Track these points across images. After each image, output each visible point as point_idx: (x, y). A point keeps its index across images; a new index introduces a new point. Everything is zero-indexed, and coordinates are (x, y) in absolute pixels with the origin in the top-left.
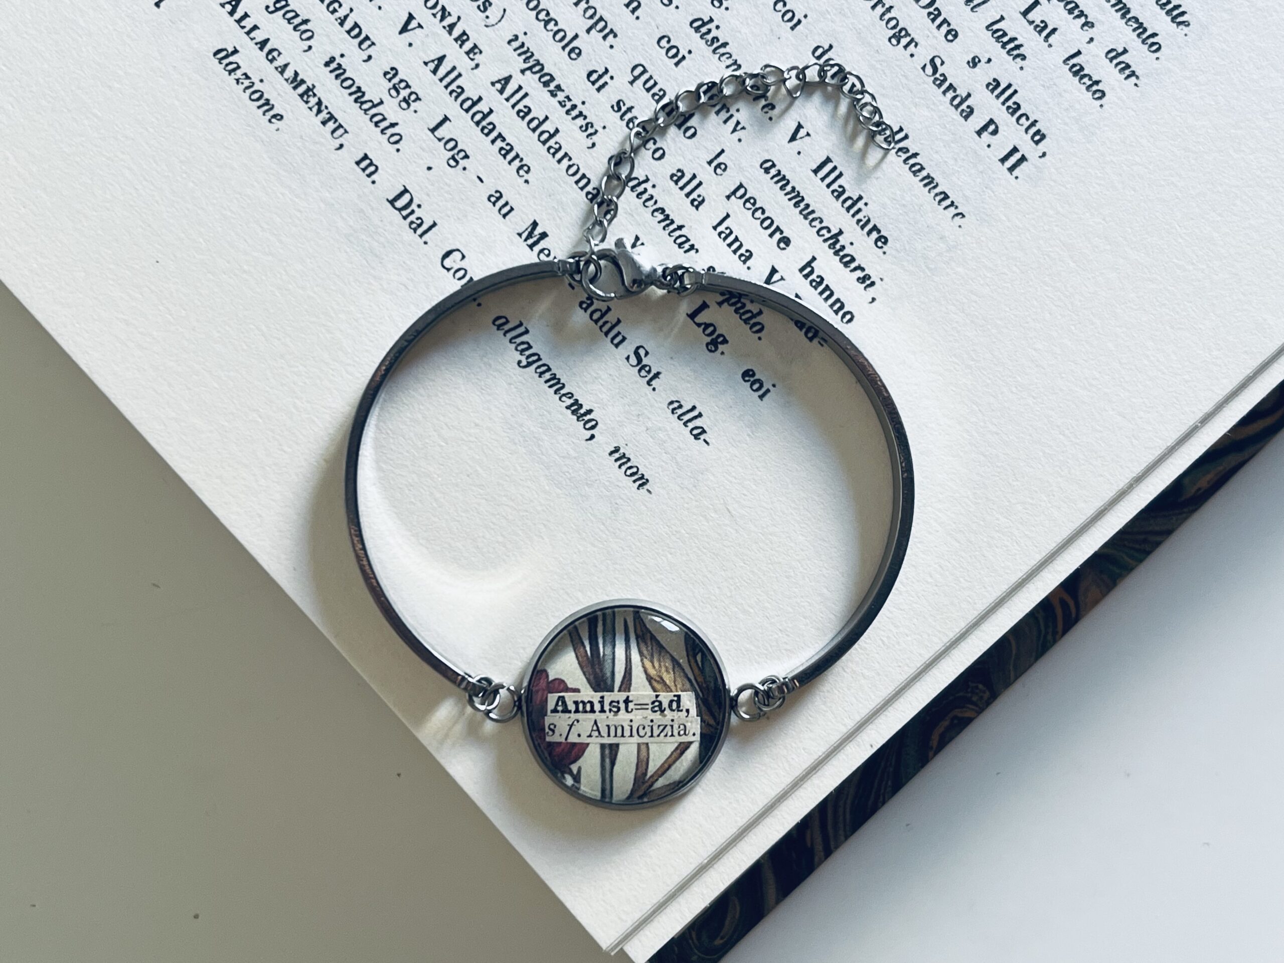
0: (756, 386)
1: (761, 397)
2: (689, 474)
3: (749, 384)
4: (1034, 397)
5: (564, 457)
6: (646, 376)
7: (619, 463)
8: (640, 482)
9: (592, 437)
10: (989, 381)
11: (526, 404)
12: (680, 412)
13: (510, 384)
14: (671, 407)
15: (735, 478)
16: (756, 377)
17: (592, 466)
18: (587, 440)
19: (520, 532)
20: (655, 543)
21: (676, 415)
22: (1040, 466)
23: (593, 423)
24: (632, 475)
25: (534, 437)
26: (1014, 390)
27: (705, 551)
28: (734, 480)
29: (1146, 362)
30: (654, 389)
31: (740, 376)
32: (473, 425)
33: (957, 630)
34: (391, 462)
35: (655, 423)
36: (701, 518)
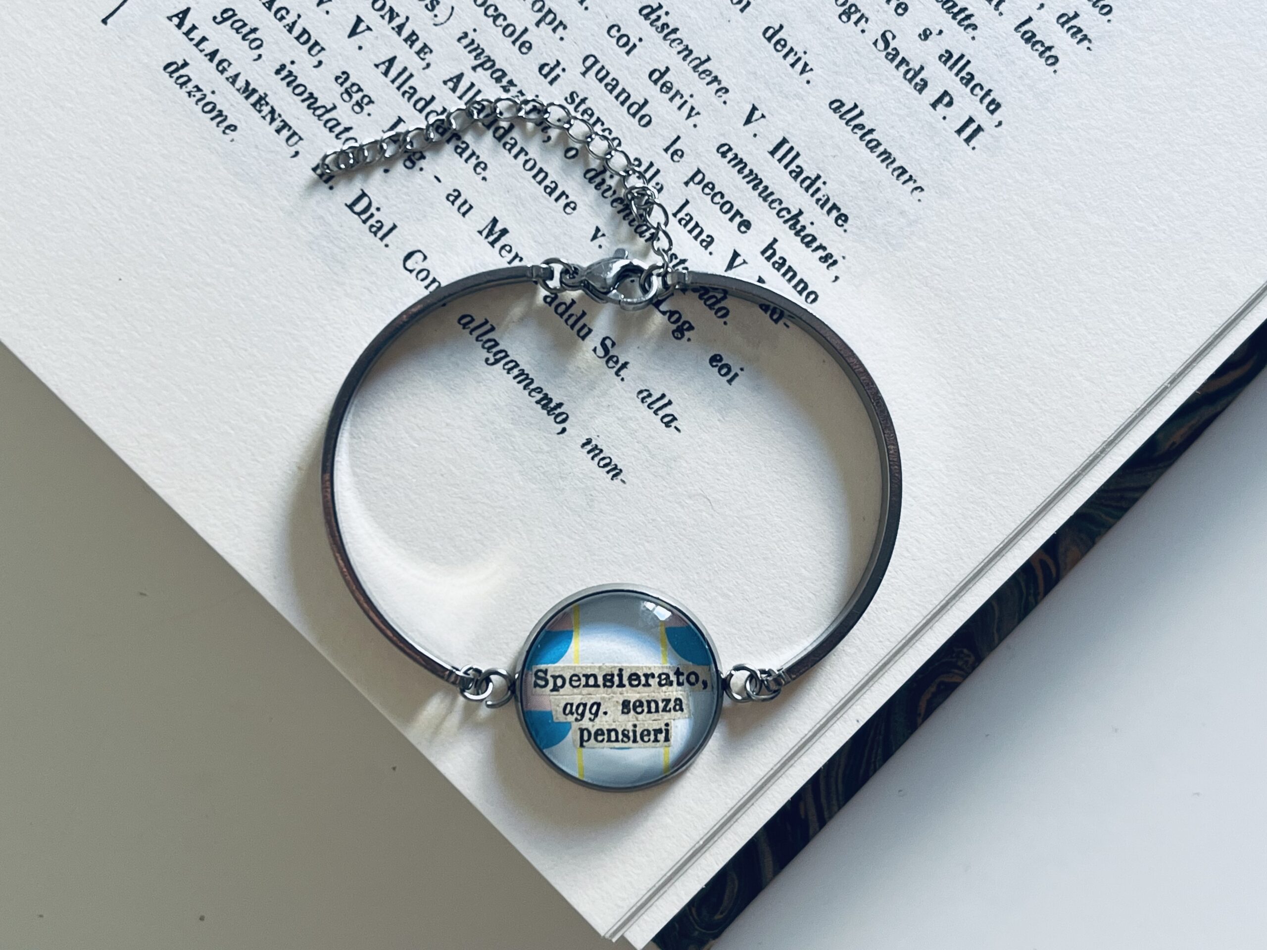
0: (724, 371)
1: (730, 381)
2: (662, 462)
3: (716, 369)
4: (1001, 367)
5: (537, 452)
6: (614, 367)
7: (592, 454)
8: (614, 473)
9: (564, 430)
10: (956, 354)
11: (496, 401)
12: (649, 400)
13: (479, 382)
14: (641, 396)
15: (708, 463)
16: (723, 362)
17: (565, 459)
18: (559, 434)
19: (497, 529)
20: (632, 532)
21: (646, 404)
22: (1011, 435)
23: (564, 416)
24: (605, 465)
25: (506, 434)
26: (981, 360)
27: (681, 537)
28: (706, 465)
29: (1111, 326)
30: (623, 379)
31: (708, 361)
32: (444, 425)
33: (937, 603)
34: (364, 466)
35: (626, 413)
36: (676, 505)
